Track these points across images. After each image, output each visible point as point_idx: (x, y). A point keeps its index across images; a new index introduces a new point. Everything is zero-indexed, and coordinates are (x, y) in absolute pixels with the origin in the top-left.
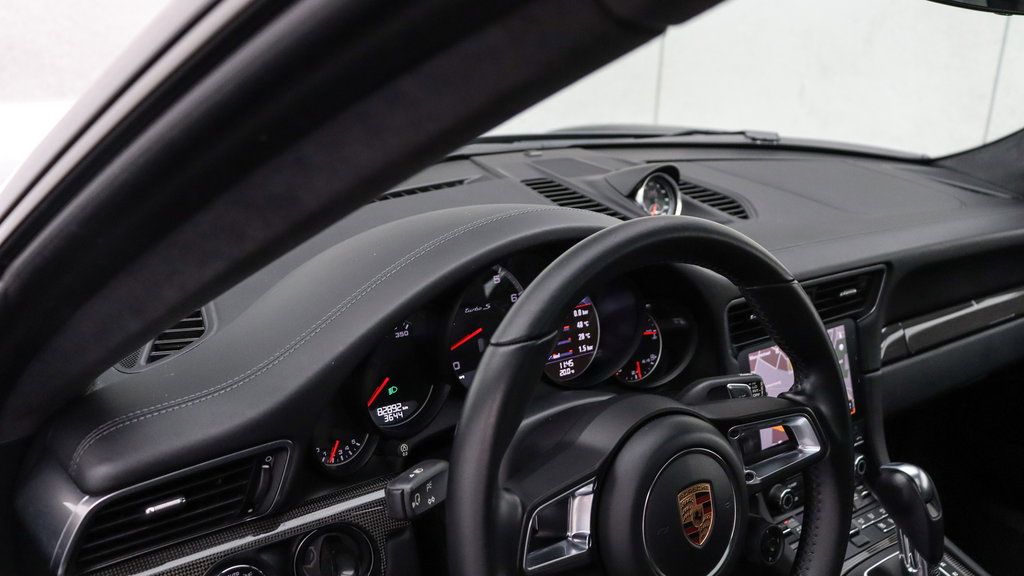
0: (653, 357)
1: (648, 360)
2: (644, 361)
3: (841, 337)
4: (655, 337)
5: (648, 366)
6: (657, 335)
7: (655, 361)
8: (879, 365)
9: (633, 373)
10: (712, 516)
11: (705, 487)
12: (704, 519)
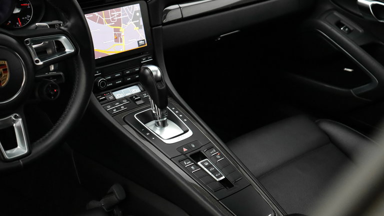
0: (29, 16)
1: (26, 18)
2: (23, 18)
3: (137, 9)
4: (29, 7)
5: (27, 21)
6: (30, 5)
7: (29, 18)
8: (160, 23)
9: (17, 24)
10: (8, 74)
11: (3, 62)
12: (3, 76)
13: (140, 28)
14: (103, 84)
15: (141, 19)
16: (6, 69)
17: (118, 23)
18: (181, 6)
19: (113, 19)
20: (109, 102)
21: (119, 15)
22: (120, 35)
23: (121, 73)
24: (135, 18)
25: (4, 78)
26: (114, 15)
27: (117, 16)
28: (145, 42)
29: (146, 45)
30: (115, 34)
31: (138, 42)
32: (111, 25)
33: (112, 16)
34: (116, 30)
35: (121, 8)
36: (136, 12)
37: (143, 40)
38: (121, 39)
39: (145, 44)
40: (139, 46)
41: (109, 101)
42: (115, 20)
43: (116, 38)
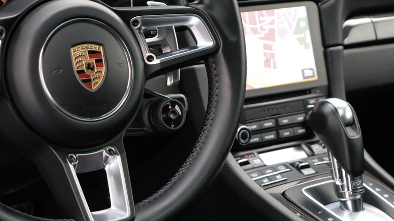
10: (104, 69)
11: (97, 47)
12: (96, 70)
13: (307, 47)
14: (244, 136)
15: (308, 33)
16: (101, 61)
17: (271, 35)
18: (375, 20)
19: (262, 28)
20: (254, 168)
21: (272, 23)
22: (272, 56)
23: (274, 120)
24: (298, 30)
25: (97, 75)
26: (264, 21)
27: (269, 24)
28: (313, 73)
29: (316, 78)
30: (265, 54)
31: (303, 71)
32: (260, 38)
33: (261, 22)
34: (267, 47)
35: (276, 10)
36: (299, 20)
37: (311, 69)
38: (274, 63)
39: (313, 76)
40: (304, 78)
41: (255, 166)
42: (265, 30)
43: (267, 61)
